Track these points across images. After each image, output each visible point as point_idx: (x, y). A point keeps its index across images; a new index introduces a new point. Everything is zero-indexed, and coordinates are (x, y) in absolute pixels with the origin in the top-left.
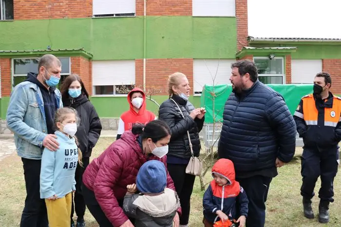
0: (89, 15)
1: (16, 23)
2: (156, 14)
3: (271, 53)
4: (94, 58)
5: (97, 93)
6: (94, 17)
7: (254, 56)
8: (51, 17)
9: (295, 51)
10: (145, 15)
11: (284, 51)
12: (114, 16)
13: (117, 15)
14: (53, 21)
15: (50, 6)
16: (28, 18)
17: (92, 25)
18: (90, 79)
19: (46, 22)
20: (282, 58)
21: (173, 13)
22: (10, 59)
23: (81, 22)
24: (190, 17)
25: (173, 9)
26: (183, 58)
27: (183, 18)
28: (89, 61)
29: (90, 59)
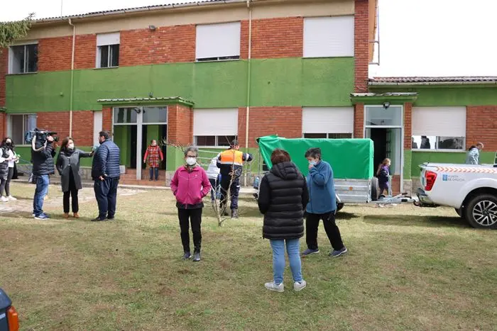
0: (192, 59)
1: (121, 70)
2: (262, 57)
3: (386, 101)
4: (196, 106)
5: (198, 144)
6: (197, 61)
7: (365, 104)
8: (154, 62)
9: (416, 98)
10: (249, 57)
11: (402, 98)
12: (218, 60)
13: (221, 58)
14: (155, 67)
15: (153, 51)
16: (132, 64)
17: (194, 70)
18: (191, 129)
19: (148, 67)
20: (402, 106)
21: (280, 54)
22: (111, 108)
23: (182, 67)
24: (299, 59)
25: (281, 50)
26: (291, 106)
27: (292, 60)
28: (190, 109)
29: (191, 106)
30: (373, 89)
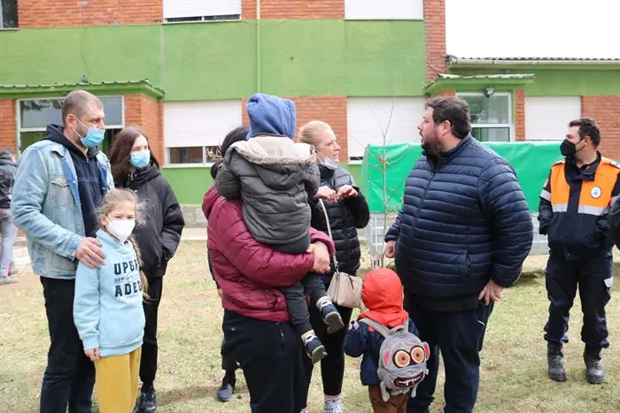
0: (157, 19)
1: (22, 34)
2: (278, 17)
3: (489, 86)
4: (167, 97)
5: (172, 161)
6: (166, 22)
7: (457, 91)
8: (88, 22)
9: (532, 81)
10: (258, 17)
11: (512, 82)
12: (203, 20)
13: (207, 18)
14: (92, 30)
15: (85, 3)
16: (45, 24)
17: (163, 36)
18: (160, 136)
19: (77, 31)
20: (509, 95)
21: (309, 13)
22: (14, 101)
23: (140, 31)
24: (340, 21)
25: (309, 6)
26: (328, 95)
27: (329, 22)
28: (158, 103)
29: (159, 98)
30: (454, 70)
